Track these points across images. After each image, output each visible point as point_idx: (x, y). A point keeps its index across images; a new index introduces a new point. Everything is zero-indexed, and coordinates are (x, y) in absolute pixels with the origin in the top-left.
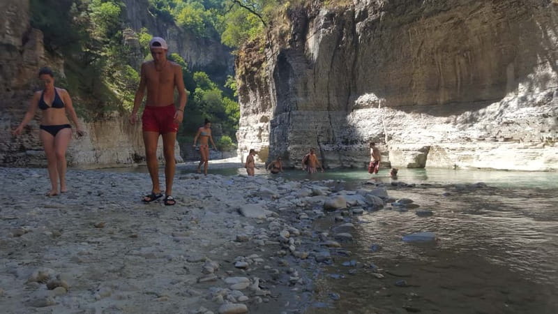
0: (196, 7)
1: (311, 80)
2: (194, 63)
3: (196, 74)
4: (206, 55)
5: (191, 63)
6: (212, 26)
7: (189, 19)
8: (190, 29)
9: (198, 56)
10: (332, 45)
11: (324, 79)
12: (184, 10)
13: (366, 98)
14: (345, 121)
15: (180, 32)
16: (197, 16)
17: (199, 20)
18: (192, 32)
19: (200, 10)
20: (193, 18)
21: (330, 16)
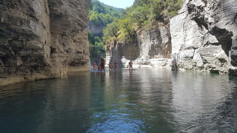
0: (96, 13)
1: (115, 53)
2: (95, 32)
3: (95, 37)
4: (99, 29)
5: (94, 33)
6: (101, 20)
7: (94, 18)
8: (94, 21)
9: (96, 30)
10: (119, 48)
11: (117, 53)
12: (92, 15)
13: (123, 57)
14: (121, 60)
15: (91, 23)
16: (96, 17)
17: (97, 18)
18: (94, 22)
19: (97, 14)
20: (95, 18)
21: (118, 44)
